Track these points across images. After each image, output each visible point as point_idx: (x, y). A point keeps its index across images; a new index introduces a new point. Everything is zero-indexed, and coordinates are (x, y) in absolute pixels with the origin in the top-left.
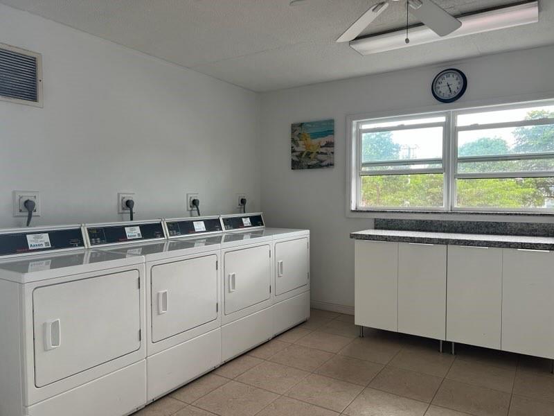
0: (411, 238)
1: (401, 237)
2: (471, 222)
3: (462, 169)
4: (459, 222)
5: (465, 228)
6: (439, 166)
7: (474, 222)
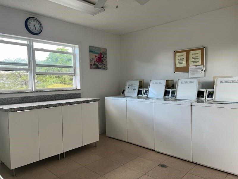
0: (46, 105)
1: (40, 106)
2: (48, 96)
3: (38, 70)
4: (43, 96)
5: (46, 99)
6: (27, 67)
7: (50, 95)
